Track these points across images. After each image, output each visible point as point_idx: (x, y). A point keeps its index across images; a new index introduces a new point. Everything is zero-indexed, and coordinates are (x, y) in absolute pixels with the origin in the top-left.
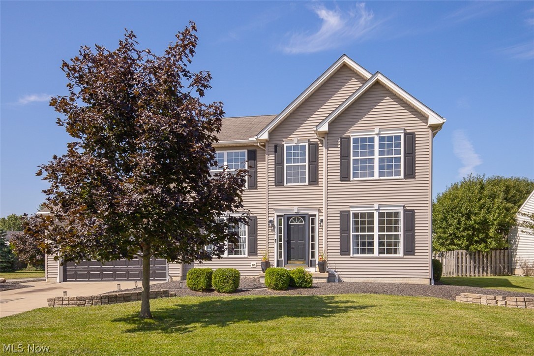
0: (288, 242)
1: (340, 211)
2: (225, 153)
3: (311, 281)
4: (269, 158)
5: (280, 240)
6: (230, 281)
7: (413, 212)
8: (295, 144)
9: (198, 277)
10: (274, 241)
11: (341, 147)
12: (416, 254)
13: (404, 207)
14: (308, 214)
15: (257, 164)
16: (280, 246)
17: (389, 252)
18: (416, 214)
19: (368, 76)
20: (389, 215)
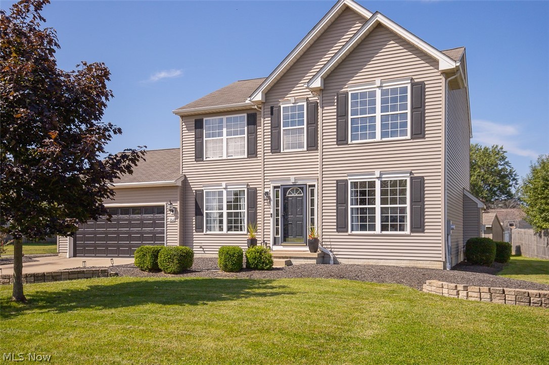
0: (285, 217)
1: (337, 181)
2: (224, 118)
3: (272, 262)
4: (265, 122)
5: (277, 215)
6: (176, 261)
7: (422, 179)
8: (292, 105)
9: (144, 255)
10: (270, 216)
11: (337, 105)
12: (426, 231)
13: (411, 173)
14: (306, 185)
15: (257, 130)
16: (277, 220)
17: (394, 228)
18: (426, 182)
19: (368, 15)
20: (394, 184)
